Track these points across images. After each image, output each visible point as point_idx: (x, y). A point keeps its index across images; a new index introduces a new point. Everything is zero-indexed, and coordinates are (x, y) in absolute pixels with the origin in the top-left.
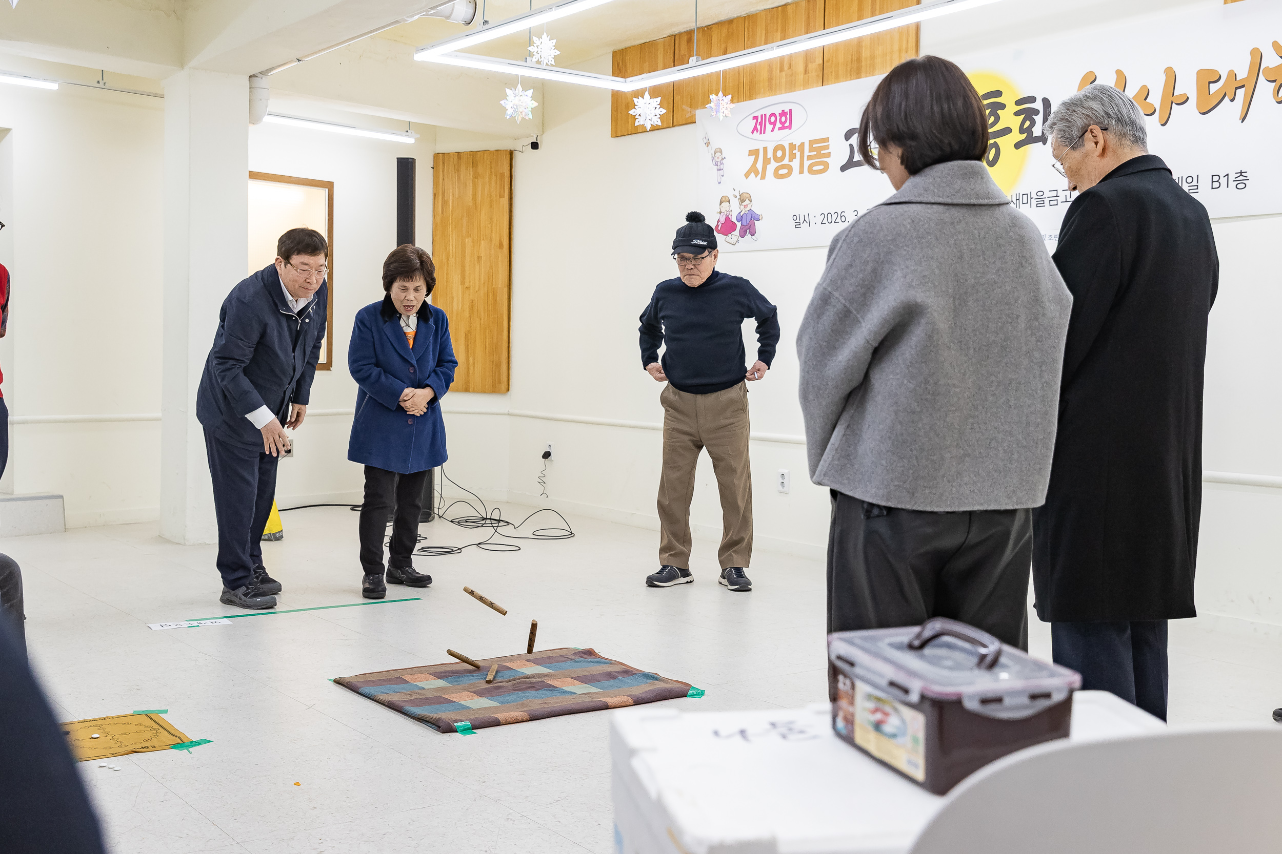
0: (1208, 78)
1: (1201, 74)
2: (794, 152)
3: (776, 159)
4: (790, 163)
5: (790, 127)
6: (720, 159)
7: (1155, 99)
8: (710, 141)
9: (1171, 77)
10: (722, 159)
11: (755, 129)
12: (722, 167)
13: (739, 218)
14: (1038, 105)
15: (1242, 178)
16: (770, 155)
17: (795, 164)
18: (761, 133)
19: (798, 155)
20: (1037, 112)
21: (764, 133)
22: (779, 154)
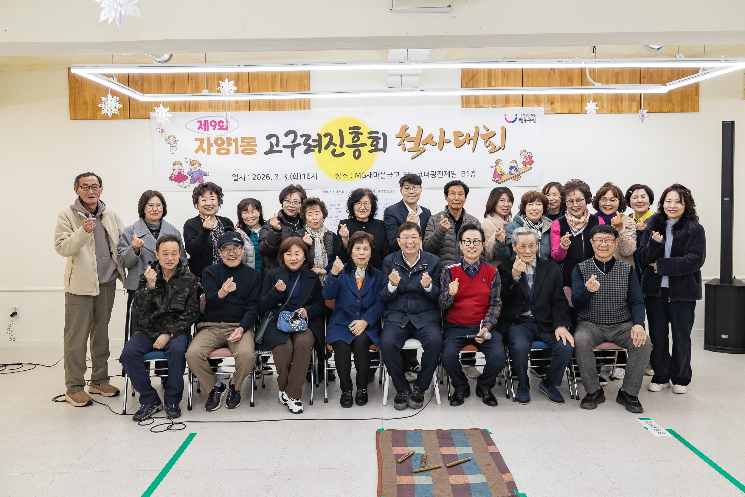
0: (458, 135)
1: (455, 132)
2: (230, 142)
3: (217, 144)
4: (227, 147)
5: (227, 129)
6: (174, 141)
7: (436, 139)
8: (164, 130)
9: (443, 133)
10: (175, 141)
11: (200, 127)
12: (175, 145)
13: (190, 173)
14: (380, 135)
15: (473, 174)
16: (212, 141)
17: (232, 148)
18: (205, 130)
19: (234, 144)
20: (380, 138)
21: (208, 130)
22: (219, 142)
